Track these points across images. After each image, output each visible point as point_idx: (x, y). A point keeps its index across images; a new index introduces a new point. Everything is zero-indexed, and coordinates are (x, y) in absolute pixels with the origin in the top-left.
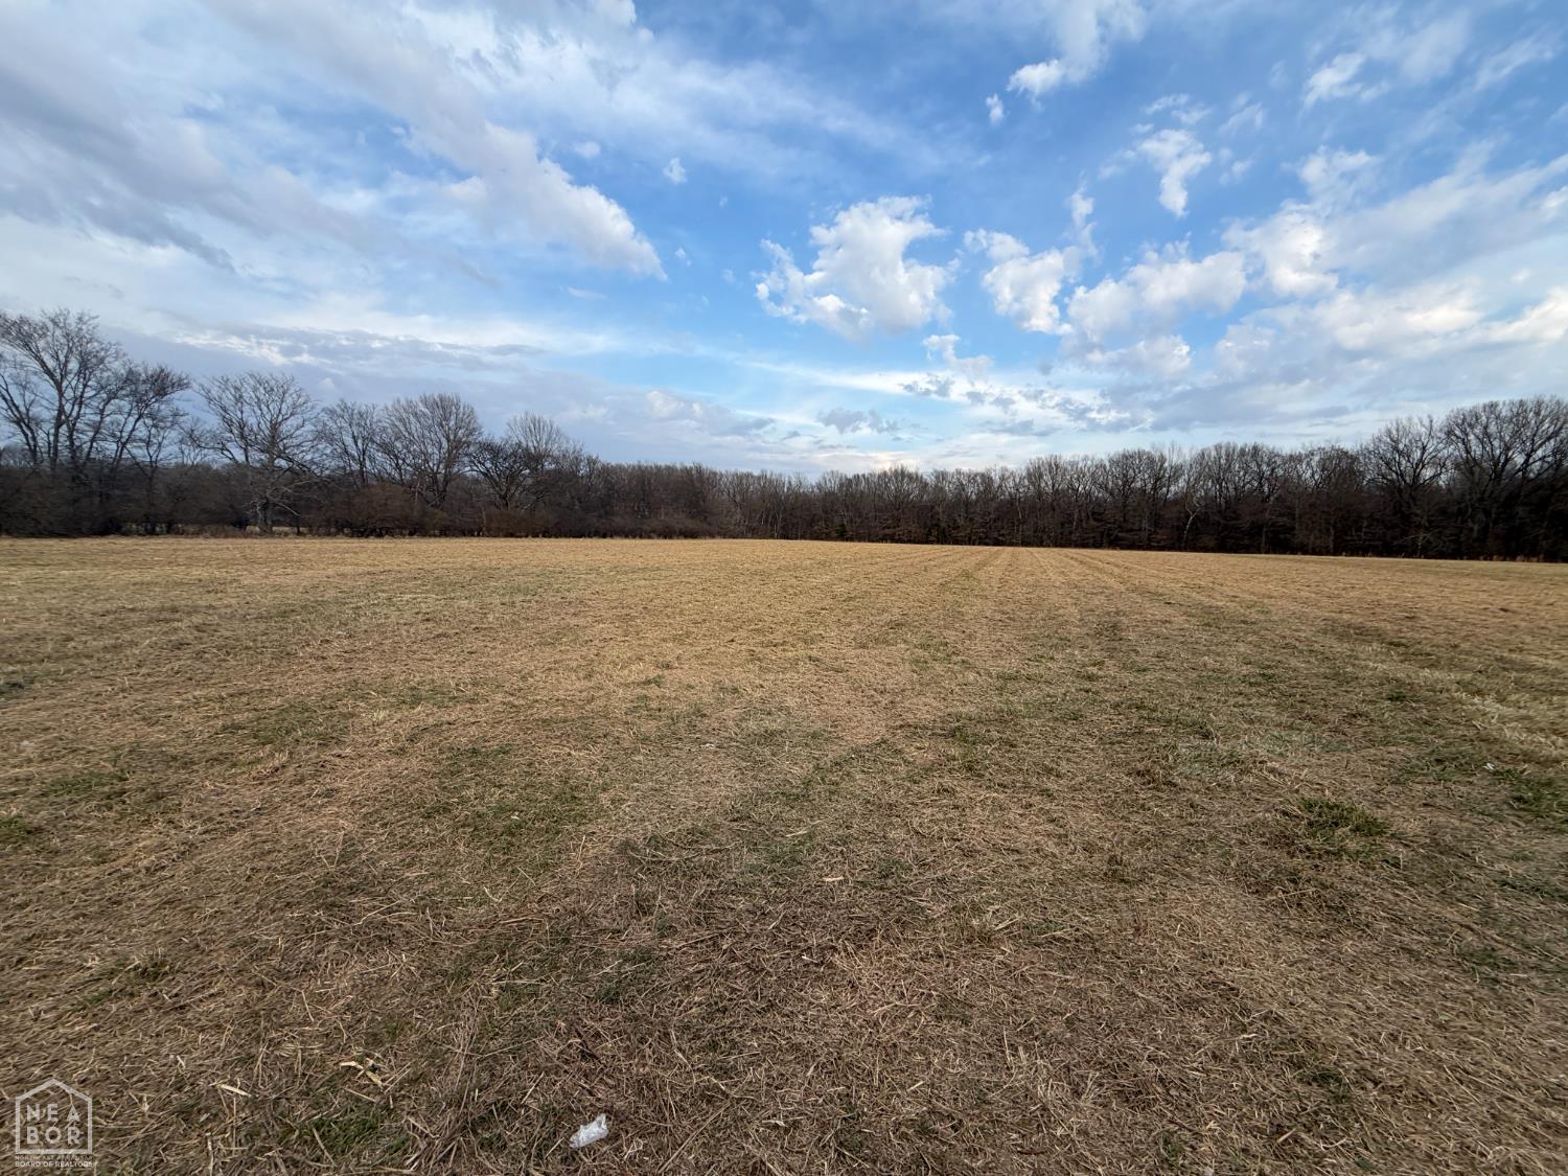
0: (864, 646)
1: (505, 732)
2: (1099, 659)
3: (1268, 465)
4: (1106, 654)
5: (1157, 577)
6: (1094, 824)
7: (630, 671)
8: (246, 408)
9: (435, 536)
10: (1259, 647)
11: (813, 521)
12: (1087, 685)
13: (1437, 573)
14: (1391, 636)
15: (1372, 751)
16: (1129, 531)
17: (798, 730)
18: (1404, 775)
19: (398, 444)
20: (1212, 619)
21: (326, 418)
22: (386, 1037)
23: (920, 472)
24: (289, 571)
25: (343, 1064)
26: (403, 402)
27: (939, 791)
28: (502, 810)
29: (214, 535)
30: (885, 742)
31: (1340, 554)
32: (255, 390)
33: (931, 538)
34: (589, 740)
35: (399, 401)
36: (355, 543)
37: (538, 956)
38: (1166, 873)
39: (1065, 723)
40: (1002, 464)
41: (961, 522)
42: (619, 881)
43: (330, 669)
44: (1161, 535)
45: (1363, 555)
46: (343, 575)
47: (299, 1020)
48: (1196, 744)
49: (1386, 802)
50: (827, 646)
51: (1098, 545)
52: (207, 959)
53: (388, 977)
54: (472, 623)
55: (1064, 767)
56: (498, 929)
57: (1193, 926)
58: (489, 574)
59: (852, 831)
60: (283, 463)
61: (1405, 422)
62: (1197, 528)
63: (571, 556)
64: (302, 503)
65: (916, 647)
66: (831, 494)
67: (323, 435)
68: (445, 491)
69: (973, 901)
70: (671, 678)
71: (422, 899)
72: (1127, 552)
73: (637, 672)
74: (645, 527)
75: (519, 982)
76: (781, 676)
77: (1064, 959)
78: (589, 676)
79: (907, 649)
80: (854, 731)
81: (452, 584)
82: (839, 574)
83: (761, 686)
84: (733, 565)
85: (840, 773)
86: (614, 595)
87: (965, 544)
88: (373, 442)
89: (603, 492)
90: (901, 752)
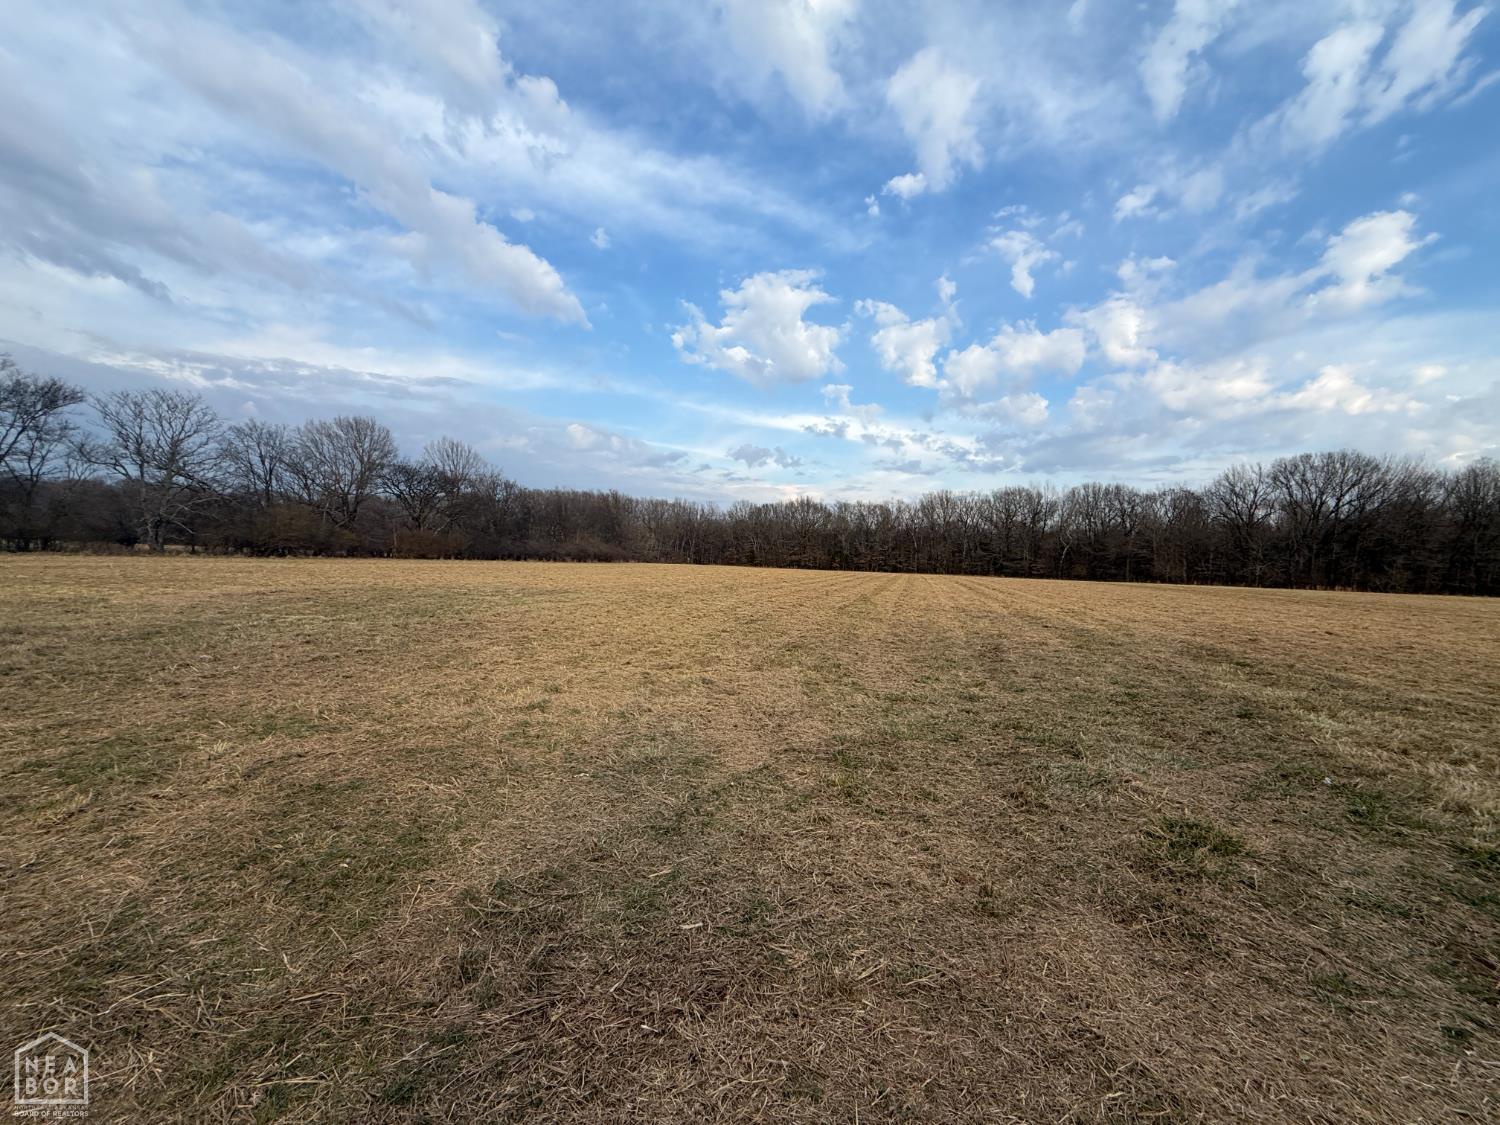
0: (759, 669)
1: (360, 766)
2: (981, 680)
3: (1129, 503)
4: (987, 675)
5: (1037, 602)
6: (967, 851)
7: (516, 696)
8: (146, 424)
9: (341, 556)
10: (1125, 667)
11: (724, 547)
12: (968, 706)
13: (1272, 601)
14: (1237, 657)
15: (1226, 768)
16: (1012, 560)
17: (680, 757)
18: (1253, 793)
19: (308, 465)
20: (1083, 640)
21: (231, 435)
23: (824, 503)
24: (170, 590)
26: (316, 422)
27: (815, 820)
28: (334, 856)
29: (97, 552)
30: (767, 768)
31: (1193, 584)
32: (157, 406)
33: (835, 565)
34: (453, 771)
35: (312, 423)
36: (254, 563)
37: (323, 1044)
38: (1037, 904)
39: (946, 744)
40: (897, 498)
41: (862, 549)
42: (449, 938)
43: (180, 696)
44: (1040, 564)
45: (1212, 584)
46: (229, 595)
48: (1067, 764)
49: (1240, 819)
50: (722, 668)
51: (985, 573)
53: (121, 1086)
54: (356, 645)
55: (942, 791)
57: (1060, 964)
58: (388, 595)
59: (719, 869)
60: (181, 480)
61: (1239, 469)
62: (1071, 559)
63: (479, 579)
64: (199, 520)
65: (809, 668)
66: (741, 521)
67: (228, 453)
68: (355, 511)
69: (838, 946)
70: (557, 703)
71: (200, 974)
72: (1011, 579)
73: (522, 696)
74: (560, 550)
75: (291, 1081)
76: (671, 700)
77: (927, 1010)
78: (470, 702)
79: (801, 671)
80: (737, 756)
81: (346, 605)
82: (745, 598)
83: (650, 710)
84: (642, 588)
85: (717, 803)
86: (515, 617)
87: (866, 570)
88: (281, 461)
89: (520, 516)
90: (782, 778)
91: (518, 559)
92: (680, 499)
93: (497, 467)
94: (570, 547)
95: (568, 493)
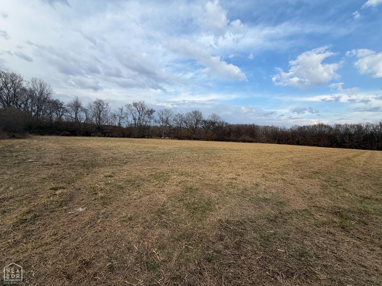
0: (302, 178)
1: (198, 185)
7: (229, 175)
8: (163, 115)
9: (192, 140)
11: (288, 139)
17: (275, 200)
19: (187, 121)
21: (175, 116)
22: (162, 249)
23: (329, 125)
24: (166, 146)
25: (153, 251)
26: (189, 112)
28: (194, 203)
29: (157, 139)
30: (306, 210)
32: (165, 112)
34: (216, 191)
35: (188, 112)
36: (178, 141)
37: (194, 242)
41: (347, 141)
42: (217, 229)
43: (169, 166)
46: (175, 147)
47: (149, 238)
50: (289, 176)
52: (138, 219)
53: (165, 235)
54: (196, 159)
56: (188, 232)
58: (201, 149)
59: (290, 237)
60: (168, 125)
63: (220, 146)
64: (170, 133)
65: (323, 181)
66: (295, 131)
67: (175, 120)
68: (195, 130)
70: (239, 178)
71: (174, 219)
73: (230, 176)
74: (238, 139)
75: (189, 247)
76: (272, 183)
78: (219, 175)
79: (319, 181)
80: (295, 204)
81: (194, 150)
82: (296, 155)
83: (265, 185)
84: (261, 150)
85: (288, 217)
86: (228, 156)
87: (349, 148)
88: (183, 121)
89: (229, 131)
90: (313, 215)
91: (228, 141)
92: (273, 125)
93: (224, 119)
94: (241, 138)
95: (241, 125)
